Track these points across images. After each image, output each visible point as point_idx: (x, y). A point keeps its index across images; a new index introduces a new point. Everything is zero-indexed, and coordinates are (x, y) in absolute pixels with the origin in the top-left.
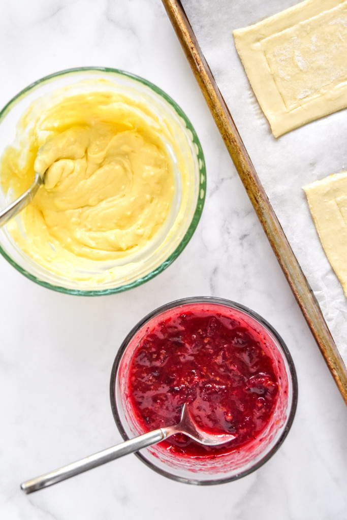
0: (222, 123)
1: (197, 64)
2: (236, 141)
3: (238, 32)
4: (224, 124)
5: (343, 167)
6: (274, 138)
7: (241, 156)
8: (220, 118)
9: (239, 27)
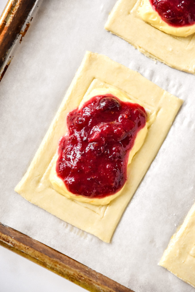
0: (61, 271)
1: (7, 243)
2: (82, 276)
3: (18, 188)
4: (63, 271)
5: (175, 225)
6: (108, 244)
7: (94, 284)
8: (56, 269)
9: (16, 184)
